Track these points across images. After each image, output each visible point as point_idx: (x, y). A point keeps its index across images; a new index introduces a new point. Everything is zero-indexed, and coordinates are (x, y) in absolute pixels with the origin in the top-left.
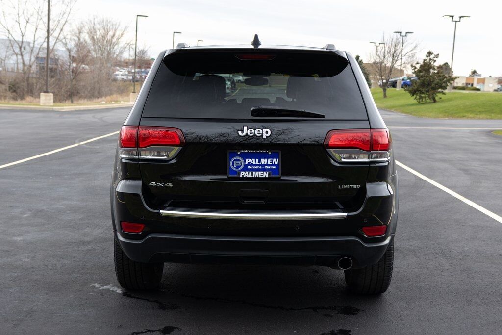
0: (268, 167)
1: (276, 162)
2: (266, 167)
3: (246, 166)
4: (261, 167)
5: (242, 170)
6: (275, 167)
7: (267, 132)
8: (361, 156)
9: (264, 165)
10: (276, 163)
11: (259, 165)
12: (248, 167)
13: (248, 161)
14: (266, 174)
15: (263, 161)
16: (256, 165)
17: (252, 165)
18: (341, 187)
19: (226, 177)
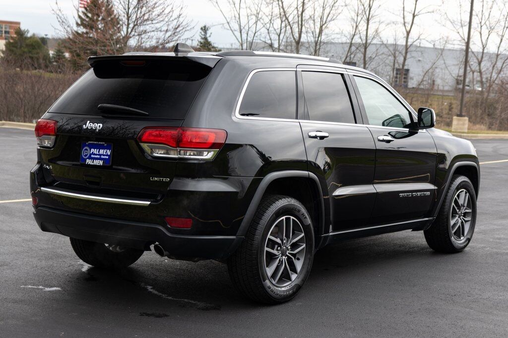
0: (104, 157)
1: (109, 152)
2: (102, 157)
3: (91, 155)
4: (99, 157)
5: (88, 158)
6: (107, 157)
7: (100, 126)
8: (172, 152)
9: (100, 155)
10: (109, 154)
11: (98, 155)
12: (92, 156)
13: (92, 150)
14: (101, 163)
15: (102, 151)
16: (96, 155)
17: (95, 154)
18: (152, 179)
19: (79, 163)
